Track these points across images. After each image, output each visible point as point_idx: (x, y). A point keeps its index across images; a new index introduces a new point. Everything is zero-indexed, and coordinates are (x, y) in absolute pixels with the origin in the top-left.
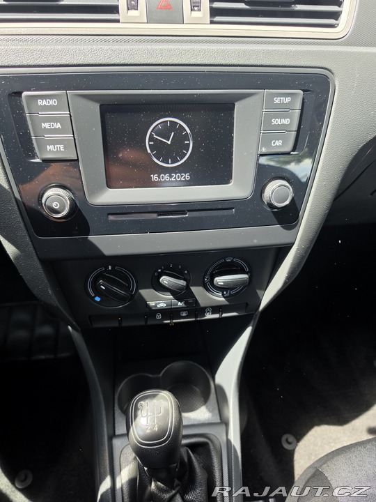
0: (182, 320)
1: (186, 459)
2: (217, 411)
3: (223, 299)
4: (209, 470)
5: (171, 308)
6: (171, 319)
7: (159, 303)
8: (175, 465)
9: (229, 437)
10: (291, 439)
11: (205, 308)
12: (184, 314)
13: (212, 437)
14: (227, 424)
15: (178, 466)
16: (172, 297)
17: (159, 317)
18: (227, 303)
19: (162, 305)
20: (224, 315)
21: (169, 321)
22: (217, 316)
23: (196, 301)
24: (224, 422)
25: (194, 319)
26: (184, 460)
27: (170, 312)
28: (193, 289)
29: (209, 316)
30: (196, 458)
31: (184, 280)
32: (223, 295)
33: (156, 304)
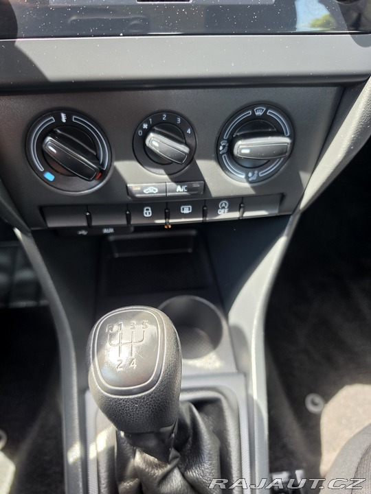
0: (183, 220)
1: (188, 421)
2: (231, 358)
3: (247, 185)
4: (220, 434)
5: (166, 197)
6: (167, 217)
7: (147, 187)
8: (170, 428)
9: (250, 392)
10: (318, 399)
11: (219, 200)
12: (186, 210)
13: (225, 391)
14: (246, 375)
15: (176, 430)
16: (166, 177)
17: (148, 213)
18: (252, 192)
19: (151, 190)
20: (248, 214)
21: (163, 221)
22: (235, 215)
23: (205, 186)
24: (243, 373)
25: (201, 219)
26: (184, 421)
27: (165, 205)
28: (202, 164)
29: (224, 214)
30: (203, 419)
31: (186, 144)
32: (247, 177)
33: (143, 188)
